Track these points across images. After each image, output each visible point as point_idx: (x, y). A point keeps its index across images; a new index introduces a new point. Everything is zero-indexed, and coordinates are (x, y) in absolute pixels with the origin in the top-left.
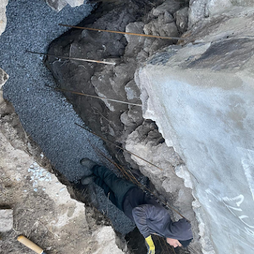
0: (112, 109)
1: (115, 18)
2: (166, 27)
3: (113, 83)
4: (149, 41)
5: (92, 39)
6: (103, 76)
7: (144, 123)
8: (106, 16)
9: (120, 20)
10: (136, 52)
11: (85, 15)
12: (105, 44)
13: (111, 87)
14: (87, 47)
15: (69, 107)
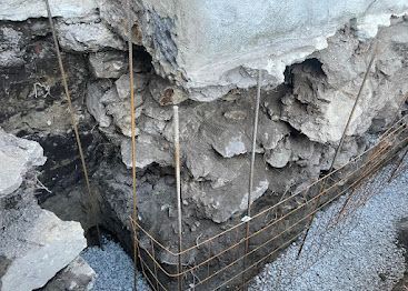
0: (265, 185)
1: (121, 196)
2: (123, 92)
3: (221, 182)
4: (149, 124)
5: (153, 228)
6: (212, 200)
7: (285, 119)
8: (119, 211)
9: (123, 188)
10: (167, 146)
11: (120, 251)
12: (159, 205)
13: (228, 184)
14: (166, 235)
15: (271, 270)
